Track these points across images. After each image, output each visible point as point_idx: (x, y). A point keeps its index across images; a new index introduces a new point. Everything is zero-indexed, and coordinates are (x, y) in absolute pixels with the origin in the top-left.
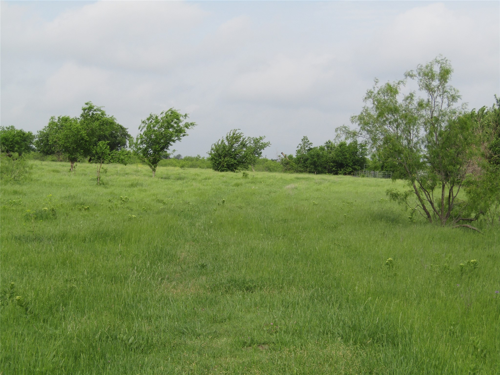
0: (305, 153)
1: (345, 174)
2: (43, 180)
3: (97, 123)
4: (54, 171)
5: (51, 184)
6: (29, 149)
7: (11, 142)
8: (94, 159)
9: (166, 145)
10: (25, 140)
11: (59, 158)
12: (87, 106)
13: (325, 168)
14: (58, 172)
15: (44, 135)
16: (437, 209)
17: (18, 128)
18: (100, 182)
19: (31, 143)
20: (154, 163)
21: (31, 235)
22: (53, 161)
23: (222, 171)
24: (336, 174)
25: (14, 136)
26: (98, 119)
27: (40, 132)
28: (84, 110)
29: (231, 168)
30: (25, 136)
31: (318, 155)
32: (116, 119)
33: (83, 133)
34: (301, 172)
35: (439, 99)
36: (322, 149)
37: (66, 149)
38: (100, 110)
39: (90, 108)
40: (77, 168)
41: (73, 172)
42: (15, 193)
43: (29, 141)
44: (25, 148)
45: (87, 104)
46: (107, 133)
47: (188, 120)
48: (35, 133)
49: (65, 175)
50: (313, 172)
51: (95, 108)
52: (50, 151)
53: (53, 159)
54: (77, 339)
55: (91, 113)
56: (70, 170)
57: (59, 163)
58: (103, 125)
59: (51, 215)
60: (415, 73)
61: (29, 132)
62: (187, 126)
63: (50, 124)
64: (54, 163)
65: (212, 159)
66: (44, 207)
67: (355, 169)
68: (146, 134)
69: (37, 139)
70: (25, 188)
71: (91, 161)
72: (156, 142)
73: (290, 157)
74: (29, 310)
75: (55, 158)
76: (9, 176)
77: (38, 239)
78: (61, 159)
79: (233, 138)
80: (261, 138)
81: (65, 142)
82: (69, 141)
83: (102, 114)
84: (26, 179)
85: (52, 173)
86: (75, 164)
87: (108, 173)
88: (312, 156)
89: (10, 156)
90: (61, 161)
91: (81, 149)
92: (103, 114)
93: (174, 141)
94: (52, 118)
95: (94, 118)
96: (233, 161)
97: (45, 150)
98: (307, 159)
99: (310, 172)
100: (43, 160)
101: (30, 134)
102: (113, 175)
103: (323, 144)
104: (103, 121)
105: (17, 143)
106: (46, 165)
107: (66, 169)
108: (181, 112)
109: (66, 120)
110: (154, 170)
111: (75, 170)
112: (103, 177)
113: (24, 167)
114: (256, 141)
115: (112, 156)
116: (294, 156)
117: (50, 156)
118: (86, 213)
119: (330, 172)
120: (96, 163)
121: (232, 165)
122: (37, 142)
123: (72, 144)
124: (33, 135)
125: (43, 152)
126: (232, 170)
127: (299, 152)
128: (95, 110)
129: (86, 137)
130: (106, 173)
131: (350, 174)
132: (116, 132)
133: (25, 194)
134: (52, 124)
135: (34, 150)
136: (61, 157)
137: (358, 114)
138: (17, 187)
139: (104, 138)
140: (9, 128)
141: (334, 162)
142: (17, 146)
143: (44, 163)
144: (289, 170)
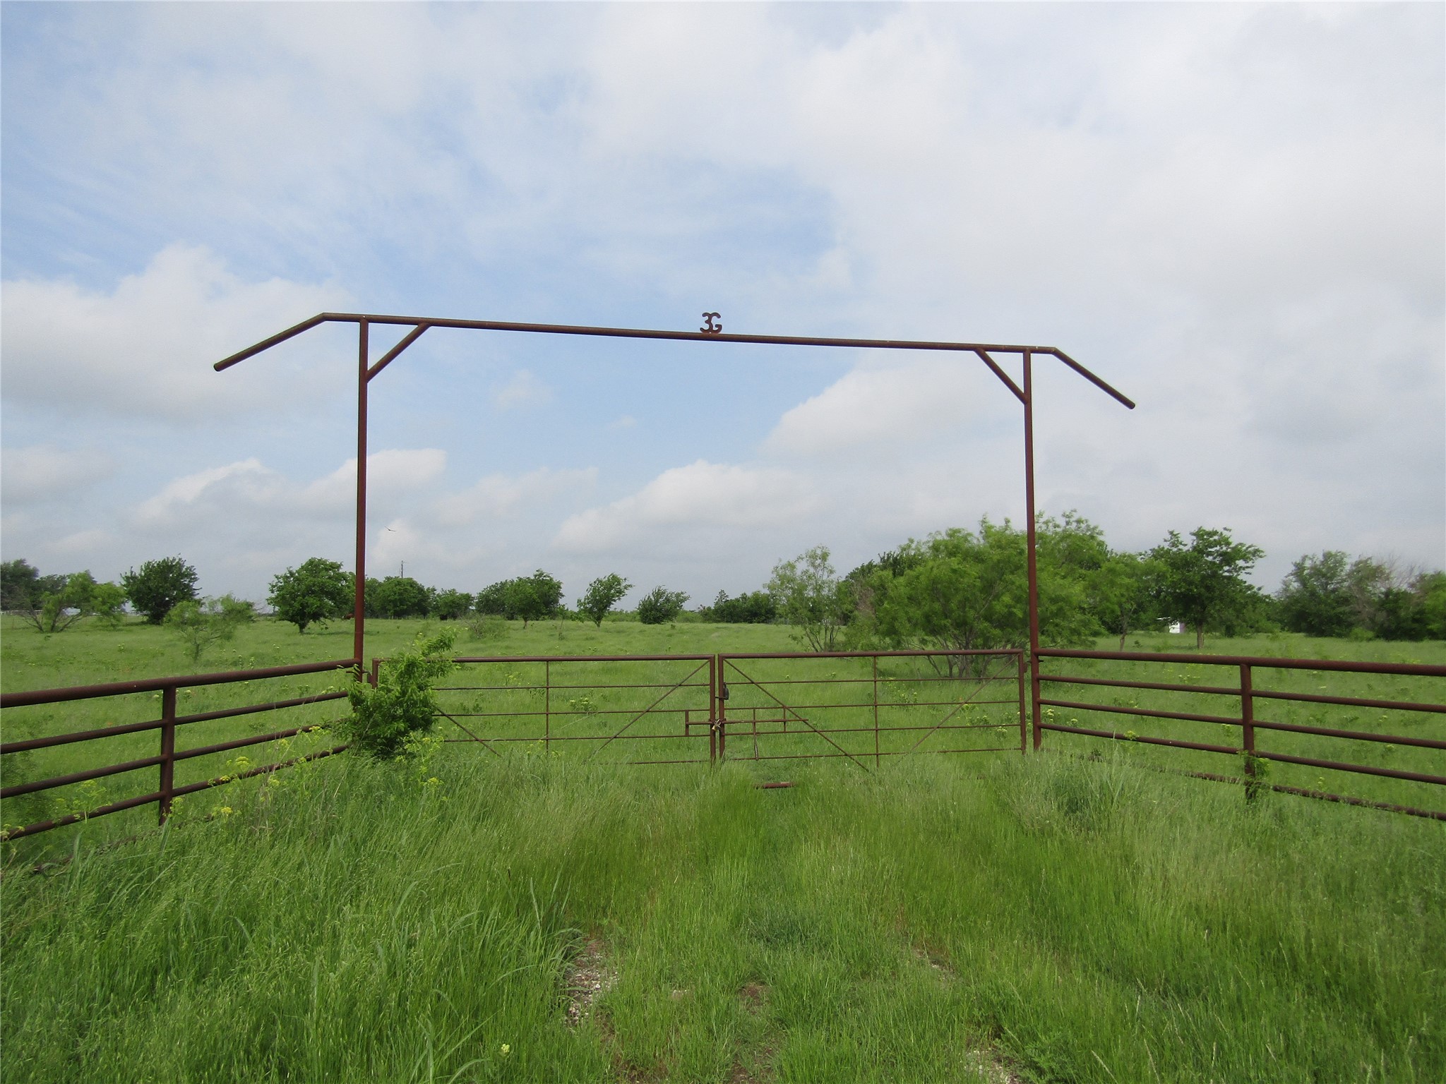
0: (723, 604)
1: (759, 622)
3: (546, 587)
6: (468, 610)
7: (452, 604)
9: (609, 604)
12: (538, 573)
13: (741, 617)
15: (483, 597)
16: (823, 647)
20: (598, 619)
23: (650, 623)
24: (751, 623)
26: (547, 584)
27: (479, 593)
29: (657, 620)
31: (734, 606)
33: (535, 596)
34: (719, 622)
35: (820, 573)
36: (737, 600)
39: (541, 575)
44: (465, 610)
47: (627, 583)
48: (474, 595)
50: (730, 622)
51: (545, 574)
55: (541, 579)
58: (551, 589)
60: (804, 556)
62: (625, 588)
65: (640, 613)
67: (768, 618)
68: (591, 595)
72: (600, 601)
73: (709, 608)
79: (658, 594)
80: (682, 593)
81: (520, 605)
82: (519, 602)
86: (529, 622)
88: (728, 607)
91: (533, 610)
92: (551, 579)
93: (615, 601)
95: (544, 583)
96: (659, 614)
97: (483, 609)
98: (724, 610)
99: (727, 622)
101: (470, 596)
103: (739, 596)
104: (552, 586)
108: (621, 576)
110: (598, 626)
114: (678, 595)
116: (713, 608)
119: (745, 621)
121: (659, 618)
122: (477, 603)
123: (523, 605)
125: (481, 611)
126: (659, 623)
127: (717, 603)
129: (537, 600)
131: (763, 622)
135: (472, 610)
137: (768, 582)
140: (451, 591)
141: (748, 611)
144: (708, 620)
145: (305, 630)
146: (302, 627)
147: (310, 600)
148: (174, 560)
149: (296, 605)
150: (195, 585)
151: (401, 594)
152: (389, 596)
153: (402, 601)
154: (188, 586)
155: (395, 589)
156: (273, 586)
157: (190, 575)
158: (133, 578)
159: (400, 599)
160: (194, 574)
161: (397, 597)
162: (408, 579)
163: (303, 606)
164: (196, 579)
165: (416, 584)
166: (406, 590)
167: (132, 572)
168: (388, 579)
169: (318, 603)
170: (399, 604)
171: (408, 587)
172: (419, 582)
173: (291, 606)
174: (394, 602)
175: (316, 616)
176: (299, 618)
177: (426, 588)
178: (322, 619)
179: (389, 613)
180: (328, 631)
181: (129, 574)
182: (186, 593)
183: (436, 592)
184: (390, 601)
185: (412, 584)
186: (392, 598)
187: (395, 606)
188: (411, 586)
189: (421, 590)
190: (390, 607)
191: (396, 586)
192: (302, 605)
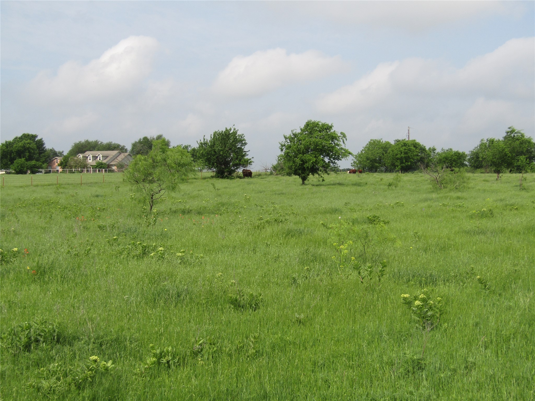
2: (477, 188)
3: (518, 142)
4: (484, 181)
5: (484, 191)
6: (463, 165)
7: (450, 160)
8: (514, 170)
10: (460, 159)
11: (486, 171)
12: (510, 130)
14: (487, 181)
15: (474, 154)
17: (455, 149)
18: (523, 188)
19: (465, 160)
21: (477, 229)
22: (482, 173)
25: (452, 155)
26: (519, 140)
27: (471, 151)
28: (507, 133)
30: (460, 155)
32: (532, 139)
33: (507, 151)
37: (494, 164)
38: (520, 133)
39: (512, 131)
40: (502, 178)
41: (500, 181)
42: (458, 198)
43: (463, 159)
44: (460, 165)
45: (509, 128)
46: (525, 150)
48: (467, 152)
49: (494, 183)
51: (516, 131)
52: (479, 166)
53: (481, 172)
54: (529, 310)
55: (512, 135)
56: (497, 179)
57: (487, 174)
58: (522, 144)
59: (489, 214)
61: (462, 152)
63: (480, 145)
64: (483, 175)
66: (483, 208)
69: (469, 157)
70: (464, 194)
71: (512, 172)
74: (487, 286)
75: (483, 170)
76: (452, 186)
77: (482, 232)
78: (488, 171)
81: (493, 158)
82: (496, 157)
83: (522, 135)
84: (464, 187)
85: (483, 182)
86: (500, 175)
87: (527, 181)
89: (452, 170)
90: (488, 173)
91: (505, 163)
94: (482, 140)
95: (514, 139)
97: (475, 165)
100: (473, 173)
101: (464, 154)
102: (531, 182)
104: (523, 141)
105: (454, 161)
106: (477, 176)
107: (493, 178)
109: (492, 141)
111: (501, 180)
112: (525, 184)
113: (463, 178)
115: (531, 167)
117: (479, 169)
118: (516, 212)
120: (516, 173)
122: (469, 159)
123: (498, 159)
124: (465, 154)
125: (474, 166)
128: (516, 133)
129: (510, 154)
130: (525, 180)
132: (531, 149)
133: (466, 199)
134: (482, 145)
135: (466, 165)
136: (488, 170)
138: (459, 194)
139: (522, 153)
140: (448, 150)
142: (454, 163)
143: (475, 175)
145: (306, 182)
146: (304, 179)
147: (307, 157)
148: (230, 129)
149: (298, 161)
150: (246, 148)
151: (406, 153)
152: (397, 155)
153: (407, 159)
154: (240, 148)
155: (401, 149)
156: (282, 146)
157: (242, 141)
158: (205, 144)
159: (405, 157)
160: (244, 140)
161: (403, 155)
162: (412, 141)
163: (304, 162)
164: (246, 144)
165: (419, 145)
166: (410, 150)
167: (204, 139)
168: (398, 141)
169: (314, 159)
170: (404, 161)
171: (412, 148)
172: (421, 143)
173: (294, 162)
174: (401, 159)
175: (314, 170)
176: (300, 172)
177: (427, 148)
178: (320, 172)
179: (397, 169)
180: (324, 183)
181: (202, 141)
182: (240, 154)
183: (436, 152)
184: (398, 159)
185: (416, 145)
186: (399, 156)
187: (402, 163)
188: (414, 146)
189: (423, 149)
190: (398, 163)
191: (402, 146)
192: (302, 161)
